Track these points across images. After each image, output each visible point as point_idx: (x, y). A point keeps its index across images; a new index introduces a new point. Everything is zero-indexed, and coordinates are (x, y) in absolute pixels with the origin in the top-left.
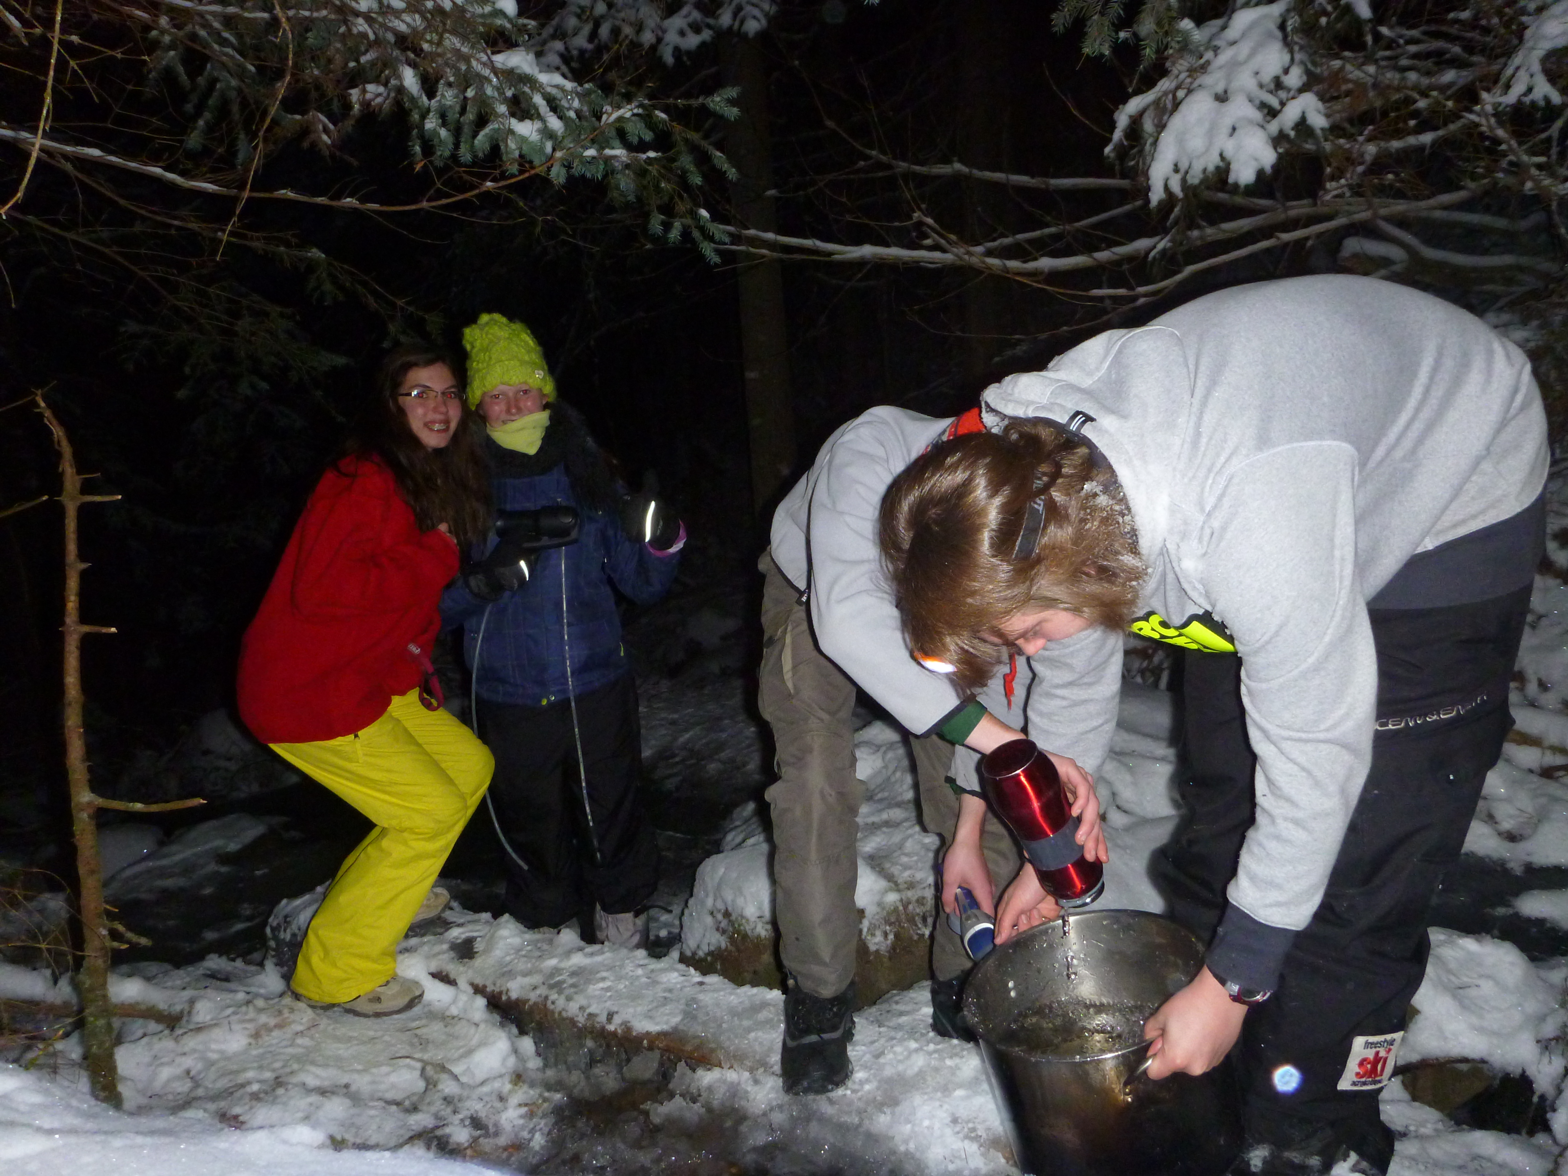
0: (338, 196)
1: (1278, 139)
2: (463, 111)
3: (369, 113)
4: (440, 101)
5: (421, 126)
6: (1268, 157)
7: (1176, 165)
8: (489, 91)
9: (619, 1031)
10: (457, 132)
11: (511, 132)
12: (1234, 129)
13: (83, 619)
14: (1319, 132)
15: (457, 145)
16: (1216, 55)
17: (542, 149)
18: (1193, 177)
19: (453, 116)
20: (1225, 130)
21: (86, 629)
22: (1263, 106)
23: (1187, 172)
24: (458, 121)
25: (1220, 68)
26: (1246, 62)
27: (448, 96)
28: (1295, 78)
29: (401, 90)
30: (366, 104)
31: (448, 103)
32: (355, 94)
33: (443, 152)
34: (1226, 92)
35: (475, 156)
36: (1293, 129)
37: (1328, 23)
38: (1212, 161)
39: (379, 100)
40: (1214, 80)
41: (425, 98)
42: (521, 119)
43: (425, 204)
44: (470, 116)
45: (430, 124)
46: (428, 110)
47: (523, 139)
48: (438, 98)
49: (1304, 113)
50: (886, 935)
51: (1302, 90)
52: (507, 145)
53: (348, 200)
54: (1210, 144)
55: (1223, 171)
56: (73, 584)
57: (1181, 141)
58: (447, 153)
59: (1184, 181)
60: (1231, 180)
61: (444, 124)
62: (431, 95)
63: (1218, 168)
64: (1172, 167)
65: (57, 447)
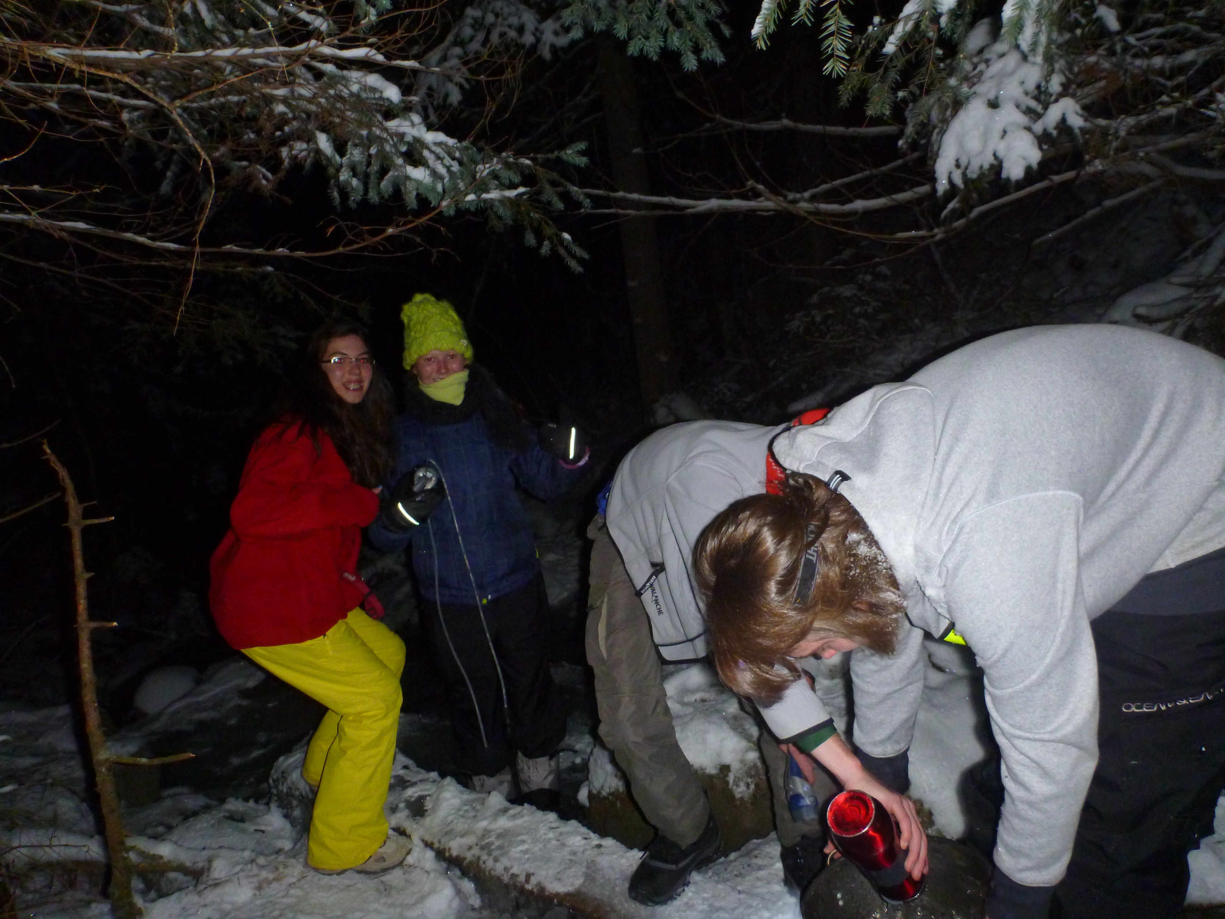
0: (273, 247)
1: (1043, 139)
2: (369, 164)
3: (297, 164)
4: (349, 158)
5: (337, 178)
6: (1034, 156)
7: (957, 161)
8: (388, 148)
9: (535, 890)
10: (365, 179)
11: (408, 178)
12: (1005, 132)
13: (92, 617)
14: (1077, 131)
15: (366, 191)
16: (988, 66)
17: (434, 189)
18: (972, 172)
19: (361, 169)
20: (997, 134)
21: (94, 625)
22: (1029, 111)
23: (966, 168)
24: (366, 171)
25: (992, 77)
26: (1013, 73)
27: (356, 154)
28: (1055, 84)
29: (318, 151)
30: (294, 158)
31: (357, 159)
32: (284, 152)
33: (355, 197)
34: (997, 98)
35: (382, 198)
36: (1055, 128)
37: (1083, 34)
38: (988, 160)
39: (304, 153)
40: (986, 89)
41: (337, 157)
42: (416, 166)
43: (341, 249)
44: (375, 168)
45: (344, 176)
46: (341, 166)
47: (418, 182)
48: (348, 156)
49: (1064, 115)
50: (748, 785)
51: (1061, 96)
52: (405, 186)
53: (281, 250)
54: (985, 146)
55: (997, 167)
56: (82, 590)
57: (961, 144)
58: (359, 198)
59: (964, 175)
60: (1004, 175)
61: (355, 175)
62: (342, 155)
63: (992, 166)
64: (953, 162)
65: (62, 484)
